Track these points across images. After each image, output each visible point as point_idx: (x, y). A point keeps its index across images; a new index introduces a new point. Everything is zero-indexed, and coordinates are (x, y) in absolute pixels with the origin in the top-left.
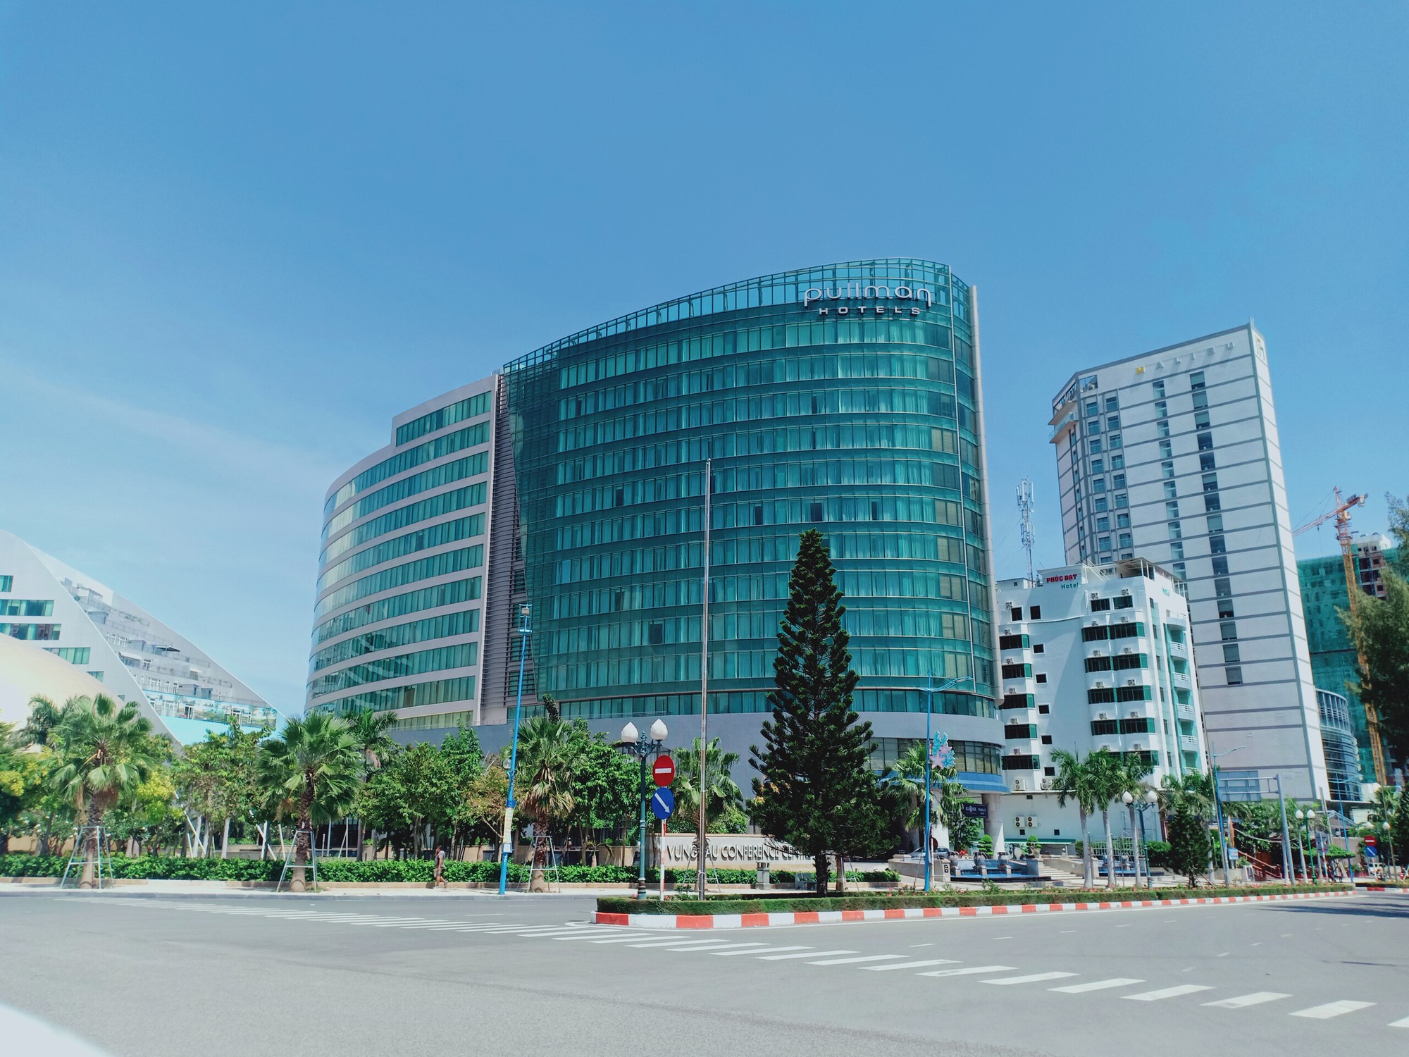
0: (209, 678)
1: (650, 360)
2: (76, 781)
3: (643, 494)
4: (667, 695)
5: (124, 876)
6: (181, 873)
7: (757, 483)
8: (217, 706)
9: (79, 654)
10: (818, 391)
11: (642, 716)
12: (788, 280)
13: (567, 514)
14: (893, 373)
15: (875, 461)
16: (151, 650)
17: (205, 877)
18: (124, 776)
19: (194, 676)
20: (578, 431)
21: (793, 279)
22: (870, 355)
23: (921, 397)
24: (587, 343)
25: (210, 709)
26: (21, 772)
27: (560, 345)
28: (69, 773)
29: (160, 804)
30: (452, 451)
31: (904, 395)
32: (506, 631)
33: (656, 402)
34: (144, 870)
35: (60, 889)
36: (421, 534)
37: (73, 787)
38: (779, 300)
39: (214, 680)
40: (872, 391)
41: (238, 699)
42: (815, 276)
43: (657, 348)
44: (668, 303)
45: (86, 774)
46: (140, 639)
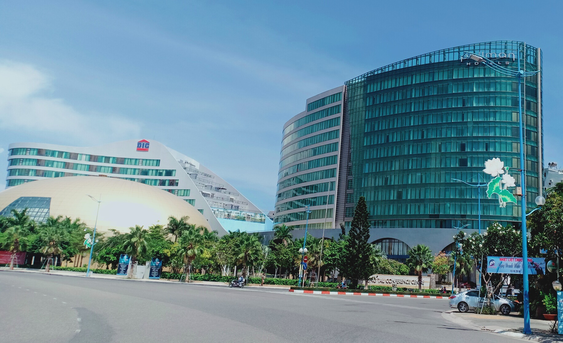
0: (238, 201)
1: (401, 82)
2: (184, 253)
3: (396, 138)
4: (403, 220)
5: (197, 280)
6: (212, 279)
7: (440, 135)
8: (241, 214)
9: (186, 192)
10: (465, 97)
11: (393, 227)
12: (455, 50)
13: (368, 145)
14: (497, 89)
15: (487, 126)
16: (215, 190)
17: (219, 281)
18: (196, 252)
19: (232, 200)
20: (373, 110)
21: (458, 50)
22: (487, 82)
23: (509, 99)
24: (378, 74)
25: (238, 215)
26: (170, 250)
27: (368, 74)
28: (182, 251)
29: (207, 260)
30: (327, 116)
31: (501, 98)
32: (345, 191)
33: (402, 100)
34: (202, 279)
35: (180, 282)
36: (315, 149)
37: (183, 255)
38: (451, 59)
39: (240, 202)
40: (487, 96)
41: (249, 210)
42: (466, 49)
43: (403, 78)
44: (408, 59)
45: (187, 252)
46: (210, 185)
